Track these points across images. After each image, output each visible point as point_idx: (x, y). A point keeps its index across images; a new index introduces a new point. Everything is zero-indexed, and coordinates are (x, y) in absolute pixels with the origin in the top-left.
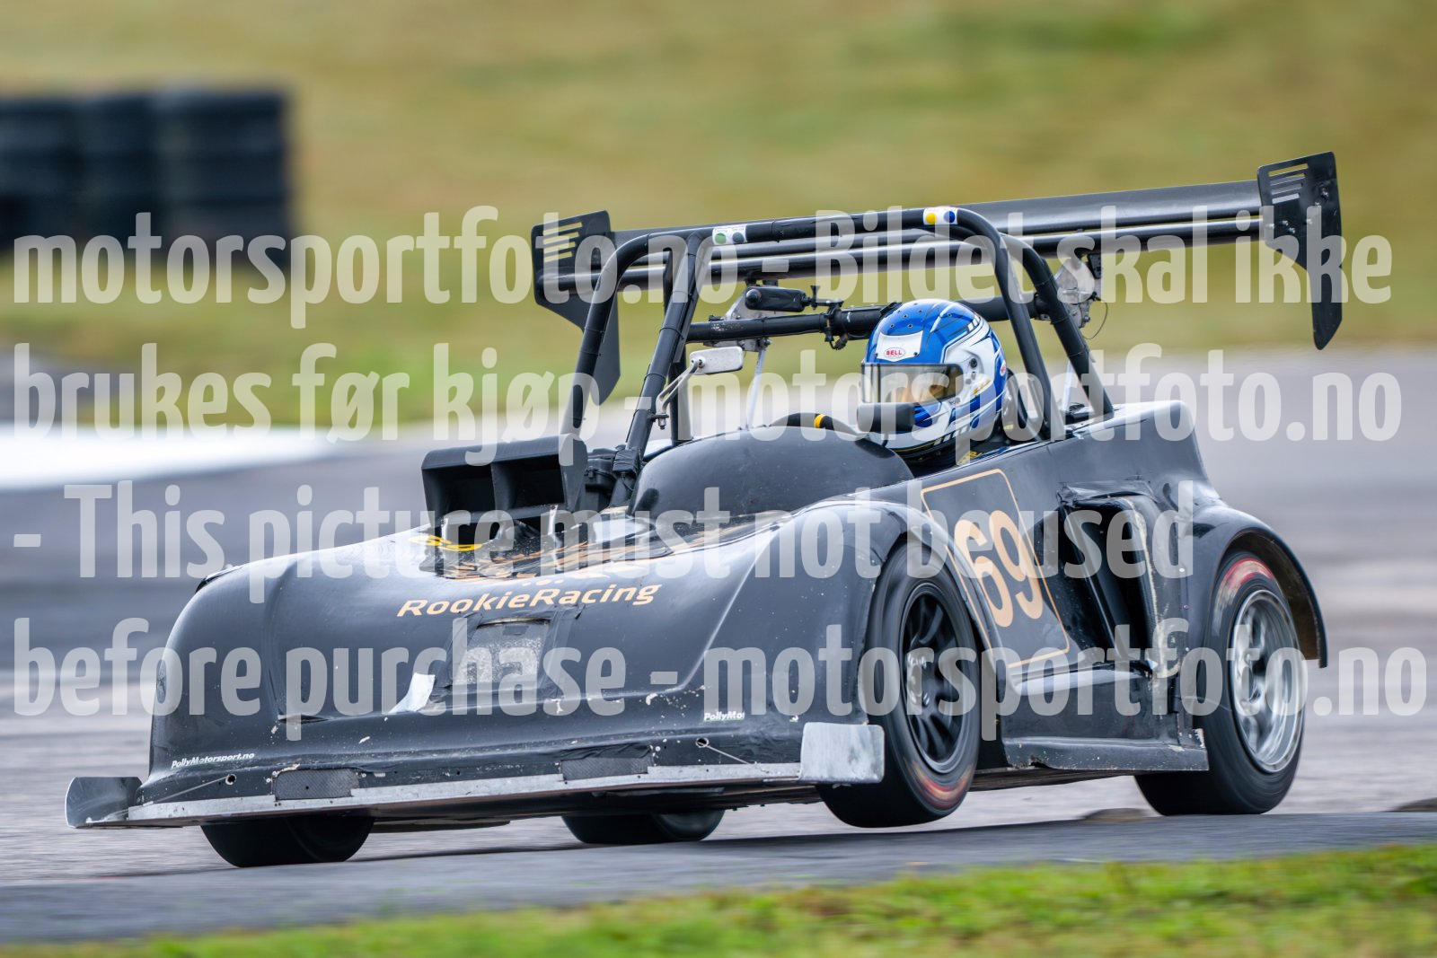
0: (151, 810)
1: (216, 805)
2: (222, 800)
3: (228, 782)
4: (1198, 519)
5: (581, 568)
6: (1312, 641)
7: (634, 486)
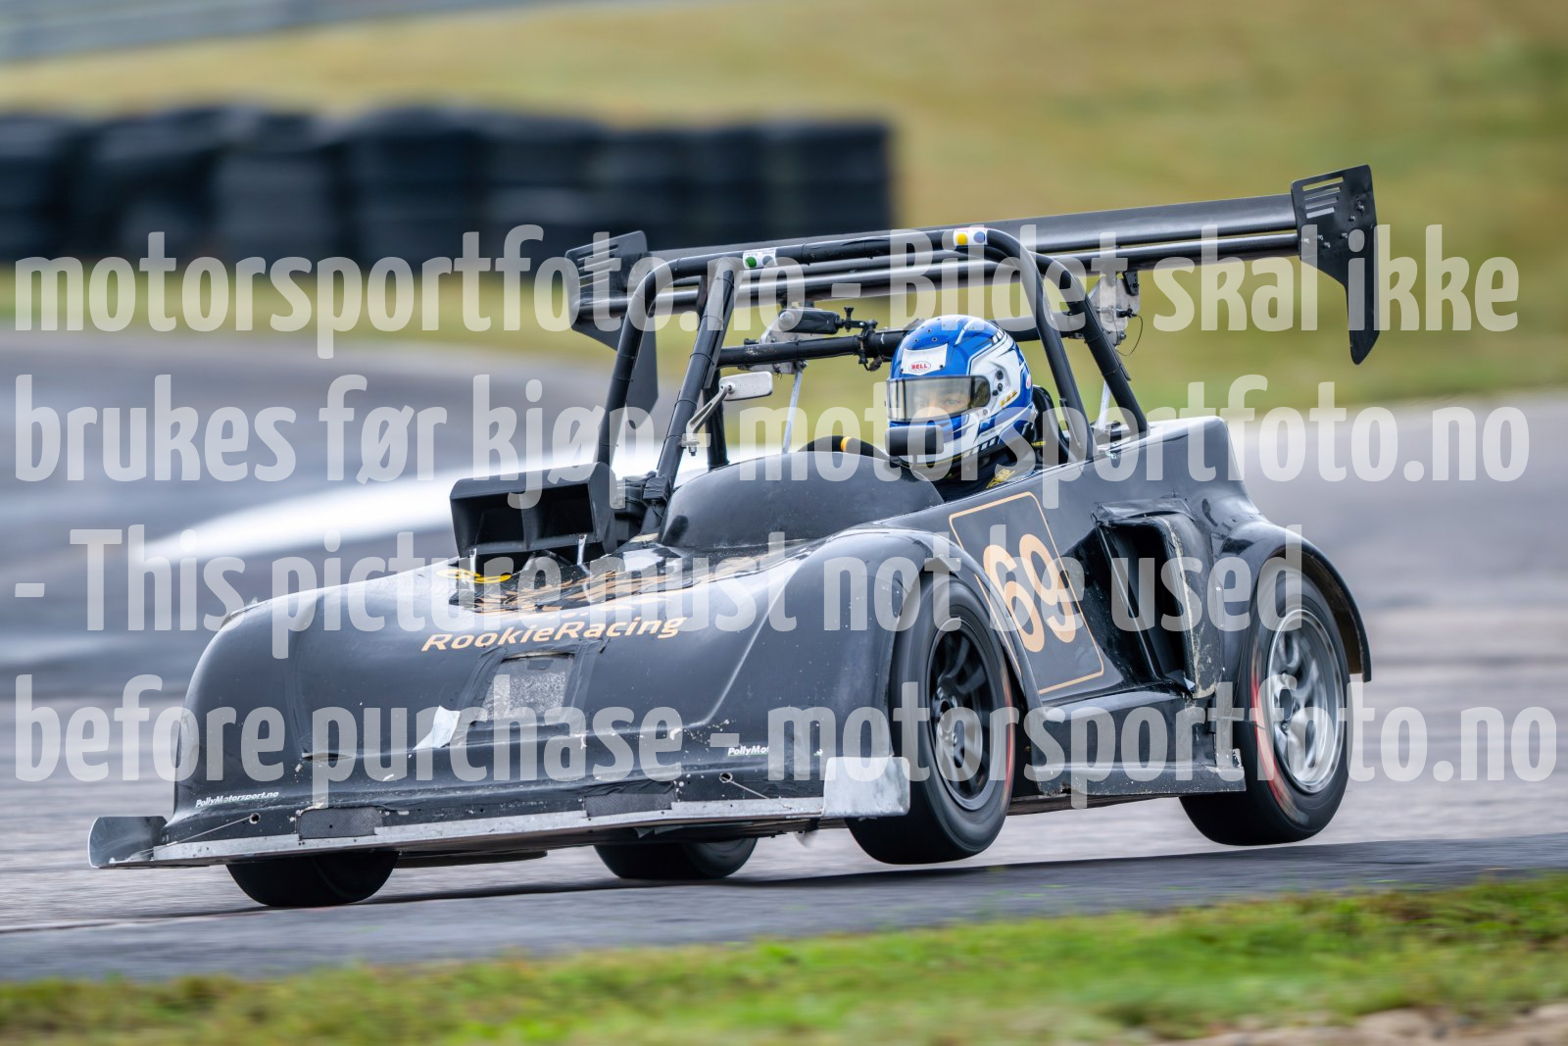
0: (175, 850)
1: (240, 845)
2: (246, 840)
3: (251, 822)
4: (1235, 536)
5: (607, 600)
6: (1355, 655)
7: (664, 513)
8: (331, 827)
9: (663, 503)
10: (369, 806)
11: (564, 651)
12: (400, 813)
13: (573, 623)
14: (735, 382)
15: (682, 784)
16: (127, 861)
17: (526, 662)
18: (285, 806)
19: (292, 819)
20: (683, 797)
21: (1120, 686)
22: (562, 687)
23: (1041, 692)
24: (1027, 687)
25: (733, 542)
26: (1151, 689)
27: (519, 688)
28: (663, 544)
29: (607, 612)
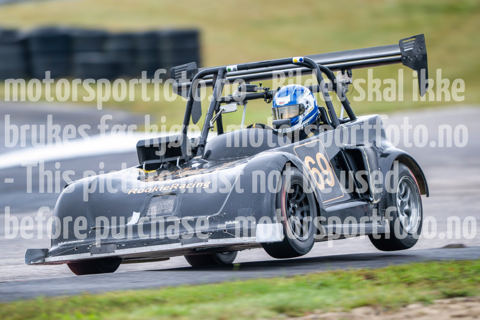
1: (72, 257)
2: (74, 255)
3: (76, 250)
4: (384, 152)
5: (186, 177)
6: (424, 189)
7: (204, 149)
8: (101, 250)
9: (203, 146)
10: (112, 243)
11: (173, 193)
12: (122, 245)
13: (176, 184)
14: (225, 107)
15: (211, 234)
16: (37, 262)
17: (161, 197)
18: (86, 244)
19: (88, 248)
20: (212, 238)
21: (349, 200)
22: (173, 204)
23: (324, 202)
24: (319, 200)
25: (226, 157)
26: (359, 201)
27: (159, 205)
28: (204, 159)
29: (186, 181)
